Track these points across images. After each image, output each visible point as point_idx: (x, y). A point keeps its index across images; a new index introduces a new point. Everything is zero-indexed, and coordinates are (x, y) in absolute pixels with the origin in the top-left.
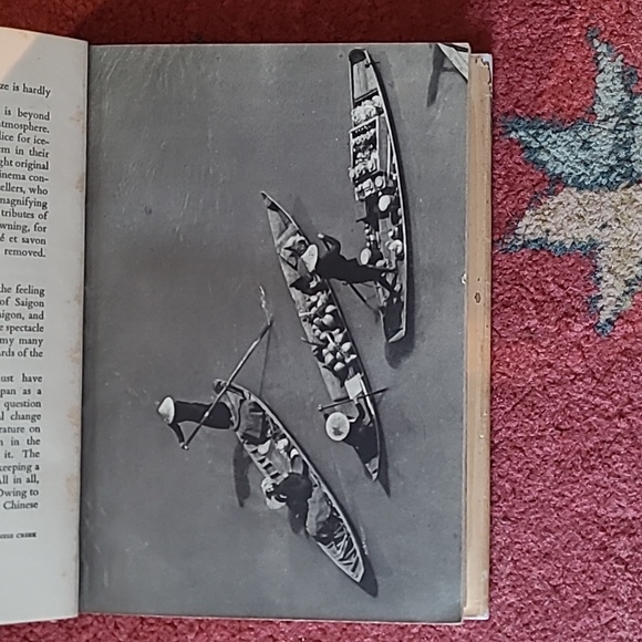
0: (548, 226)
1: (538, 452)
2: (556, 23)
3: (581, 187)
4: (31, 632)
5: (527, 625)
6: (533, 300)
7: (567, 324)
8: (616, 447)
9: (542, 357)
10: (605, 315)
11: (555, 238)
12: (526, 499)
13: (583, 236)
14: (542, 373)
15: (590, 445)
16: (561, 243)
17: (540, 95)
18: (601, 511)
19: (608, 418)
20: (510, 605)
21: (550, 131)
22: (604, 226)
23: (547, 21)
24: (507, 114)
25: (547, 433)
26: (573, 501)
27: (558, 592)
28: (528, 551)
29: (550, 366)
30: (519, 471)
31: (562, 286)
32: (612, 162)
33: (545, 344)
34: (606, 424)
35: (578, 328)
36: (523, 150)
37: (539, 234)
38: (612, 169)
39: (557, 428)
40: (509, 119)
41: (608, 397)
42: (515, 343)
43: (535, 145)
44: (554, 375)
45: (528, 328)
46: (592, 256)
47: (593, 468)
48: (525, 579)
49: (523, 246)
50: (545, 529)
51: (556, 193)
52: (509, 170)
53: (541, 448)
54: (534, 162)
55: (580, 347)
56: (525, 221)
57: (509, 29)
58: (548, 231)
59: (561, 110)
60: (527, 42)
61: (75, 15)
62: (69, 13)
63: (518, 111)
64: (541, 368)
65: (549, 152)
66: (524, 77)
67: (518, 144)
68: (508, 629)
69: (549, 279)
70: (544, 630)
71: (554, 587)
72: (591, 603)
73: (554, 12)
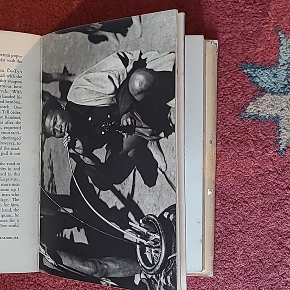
0: (259, 109)
1: (254, 203)
2: (263, 24)
3: (273, 93)
4: (38, 279)
5: (249, 276)
6: (253, 140)
7: (266, 150)
8: (286, 201)
9: (256, 164)
10: (282, 147)
11: (262, 114)
12: (249, 223)
13: (273, 113)
14: (256, 171)
15: (275, 201)
16: (264, 116)
17: (256, 54)
18: (280, 228)
19: (283, 190)
20: (242, 268)
21: (260, 70)
22: (282, 110)
23: (260, 23)
24: (242, 62)
25: (258, 196)
26: (268, 224)
27: (262, 262)
28: (250, 245)
29: (259, 167)
30: (246, 212)
31: (264, 134)
32: (286, 83)
33: (257, 158)
34: (282, 192)
35: (271, 152)
36: (249, 77)
37: (255, 112)
38: (286, 86)
39: (262, 194)
40: (243, 64)
41: (283, 181)
42: (245, 158)
43: (254, 75)
44: (261, 172)
45: (250, 152)
46: (277, 122)
47: (277, 210)
48: (248, 257)
49: (249, 117)
50: (257, 236)
51: (262, 95)
52: (243, 85)
53: (255, 202)
54: (254, 82)
55: (272, 160)
56: (250, 107)
57: (244, 26)
58: (259, 111)
59: (265, 61)
60: (251, 32)
61: (59, 15)
62: (56, 14)
63: (247, 61)
64: (256, 168)
65: (260, 78)
66: (250, 47)
67: (247, 75)
68: (241, 277)
69: (259, 131)
70: (256, 278)
71: (260, 260)
72: (275, 267)
73: (263, 20)
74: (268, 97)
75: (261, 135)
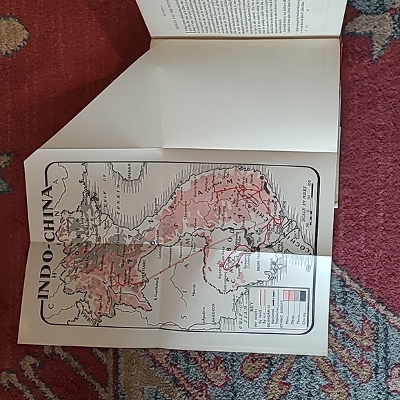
74: (363, 17)
75: (357, 48)
